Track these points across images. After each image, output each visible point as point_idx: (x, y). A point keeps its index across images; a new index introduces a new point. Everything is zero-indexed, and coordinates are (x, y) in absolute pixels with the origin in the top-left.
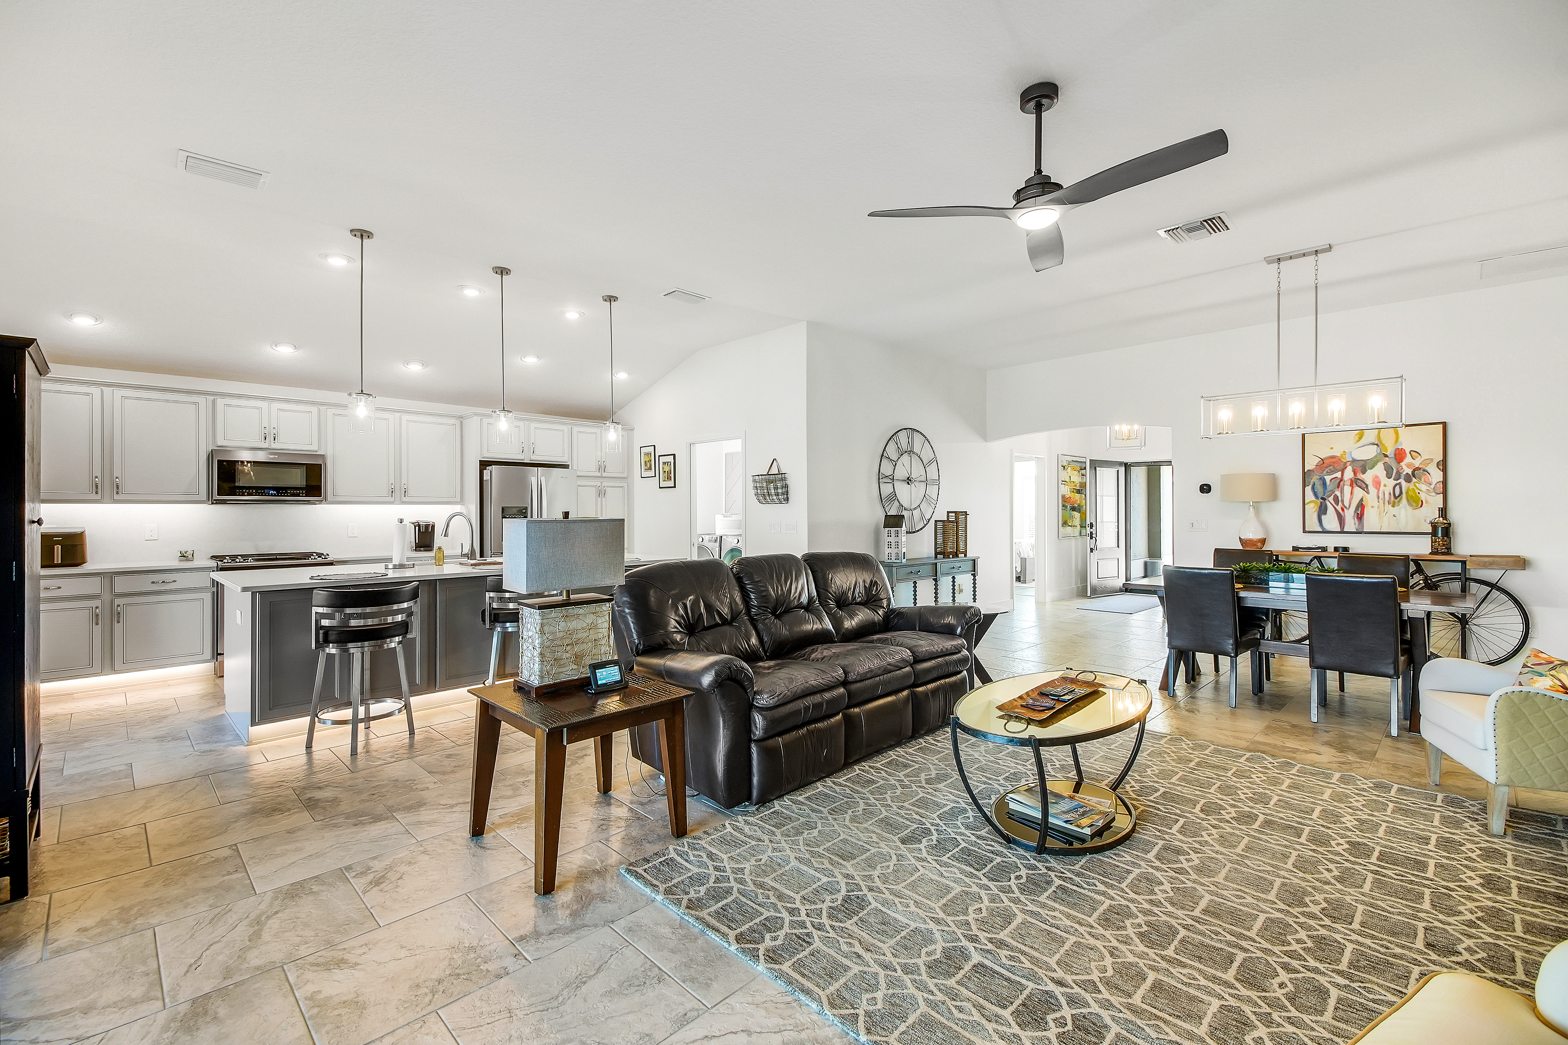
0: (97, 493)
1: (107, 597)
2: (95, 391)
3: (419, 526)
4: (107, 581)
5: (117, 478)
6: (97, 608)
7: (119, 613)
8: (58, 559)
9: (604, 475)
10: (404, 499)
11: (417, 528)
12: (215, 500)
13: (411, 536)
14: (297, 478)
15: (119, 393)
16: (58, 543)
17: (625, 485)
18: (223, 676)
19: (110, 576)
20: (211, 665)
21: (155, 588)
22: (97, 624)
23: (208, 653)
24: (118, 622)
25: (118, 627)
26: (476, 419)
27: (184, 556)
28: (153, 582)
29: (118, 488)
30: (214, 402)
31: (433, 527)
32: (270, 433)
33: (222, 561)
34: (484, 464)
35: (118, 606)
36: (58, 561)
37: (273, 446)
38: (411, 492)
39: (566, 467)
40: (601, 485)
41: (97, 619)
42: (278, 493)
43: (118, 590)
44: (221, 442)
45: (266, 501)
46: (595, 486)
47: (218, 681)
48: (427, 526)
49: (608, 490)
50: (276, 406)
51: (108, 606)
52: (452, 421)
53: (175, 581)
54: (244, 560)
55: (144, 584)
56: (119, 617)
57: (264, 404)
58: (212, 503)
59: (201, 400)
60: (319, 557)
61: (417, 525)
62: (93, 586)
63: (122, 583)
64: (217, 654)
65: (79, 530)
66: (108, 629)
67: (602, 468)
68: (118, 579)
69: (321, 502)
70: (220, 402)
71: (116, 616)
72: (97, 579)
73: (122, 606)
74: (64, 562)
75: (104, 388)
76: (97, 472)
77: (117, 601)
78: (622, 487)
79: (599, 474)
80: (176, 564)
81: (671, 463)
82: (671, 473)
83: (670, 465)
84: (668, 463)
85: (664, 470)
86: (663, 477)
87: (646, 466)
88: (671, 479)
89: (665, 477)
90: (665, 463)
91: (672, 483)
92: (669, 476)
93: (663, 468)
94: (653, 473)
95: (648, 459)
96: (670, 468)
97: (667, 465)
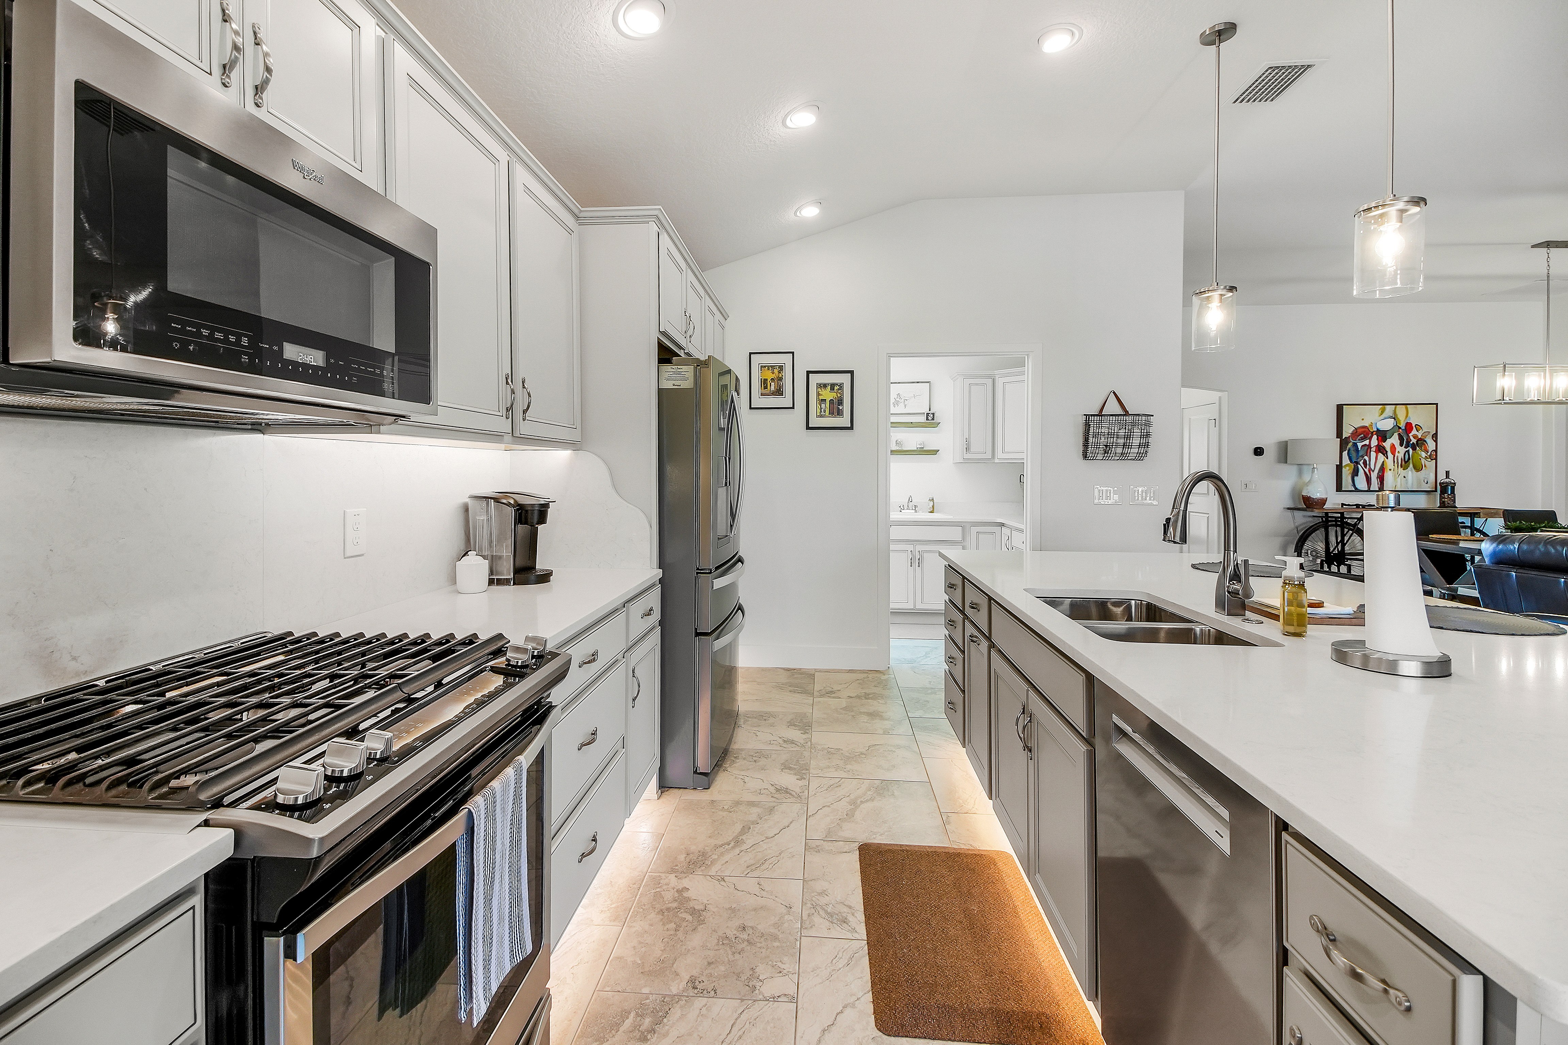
52: (570, 220)
81: (841, 386)
82: (840, 402)
83: (839, 389)
84: (833, 386)
85: (821, 397)
86: (819, 411)
87: (766, 388)
88: (840, 413)
89: (823, 410)
90: (825, 386)
91: (845, 421)
92: (836, 408)
93: (818, 394)
94: (786, 401)
95: (773, 376)
96: (839, 395)
97: (832, 389)
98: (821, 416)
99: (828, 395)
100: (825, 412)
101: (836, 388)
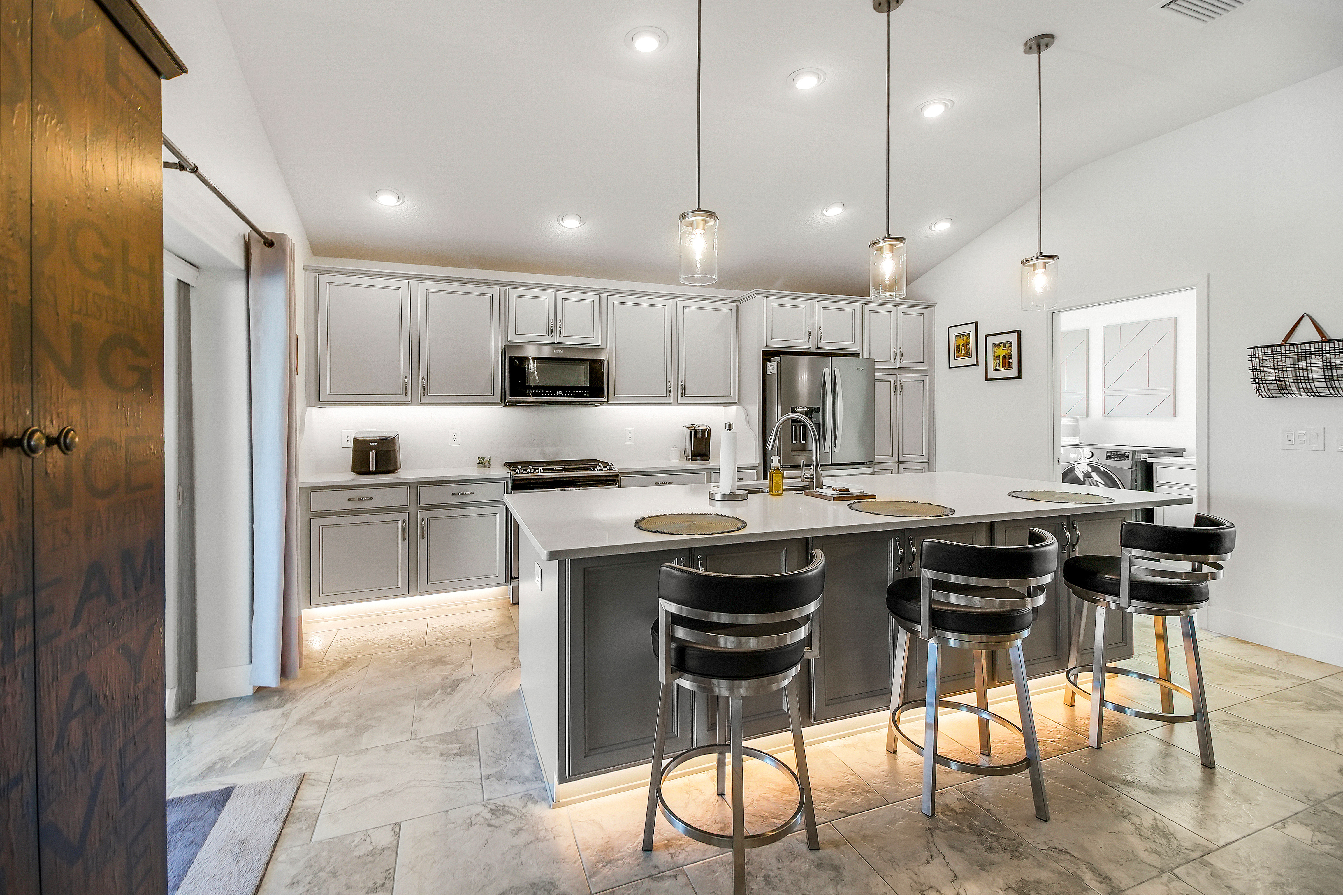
0: (406, 394)
1: (413, 509)
2: (403, 284)
3: (695, 431)
4: (413, 491)
5: (423, 378)
6: (404, 521)
7: (423, 528)
8: (373, 467)
9: (901, 365)
10: (682, 400)
11: (693, 433)
12: (508, 402)
13: (687, 444)
14: (581, 378)
15: (425, 285)
16: (373, 448)
17: (924, 378)
18: (518, 603)
19: (416, 486)
20: (505, 589)
21: (455, 500)
22: (404, 539)
23: (503, 577)
24: (423, 538)
25: (422, 543)
26: (759, 299)
27: (482, 463)
28: (453, 494)
29: (424, 389)
30: (506, 293)
31: (709, 431)
32: (556, 326)
33: (515, 471)
34: (768, 355)
35: (423, 520)
36: (373, 468)
37: (560, 340)
38: (688, 391)
39: (857, 356)
40: (897, 377)
41: (404, 534)
42: (564, 393)
43: (423, 501)
44: (513, 338)
45: (554, 402)
46: (889, 381)
47: (512, 609)
48: (703, 431)
49: (905, 385)
50: (561, 295)
51: (414, 519)
52: (729, 306)
53: (472, 493)
54: (535, 470)
55: (443, 495)
56: (423, 532)
57: (549, 294)
58: (506, 406)
59: (494, 290)
60: (605, 467)
61: (693, 430)
62: (400, 497)
63: (427, 496)
64: (512, 577)
65: (391, 435)
66: (414, 545)
67: (898, 356)
68: (422, 490)
69: (602, 403)
70: (512, 292)
71: (421, 531)
72: (405, 490)
73: (426, 519)
74: (379, 469)
75: (412, 282)
76: (406, 373)
77: (423, 514)
78: (922, 381)
79: (894, 365)
80: (473, 472)
81: (1011, 344)
82: (1010, 358)
83: (1009, 346)
84: (1004, 344)
85: (996, 355)
86: (995, 365)
87: (959, 351)
88: (1010, 366)
89: (997, 364)
90: (999, 345)
91: (1013, 372)
92: (1006, 363)
93: (994, 352)
94: (972, 360)
95: (963, 342)
96: (1009, 351)
97: (1004, 347)
98: (996, 369)
99: (1002, 352)
100: (999, 365)
101: (1007, 346)
